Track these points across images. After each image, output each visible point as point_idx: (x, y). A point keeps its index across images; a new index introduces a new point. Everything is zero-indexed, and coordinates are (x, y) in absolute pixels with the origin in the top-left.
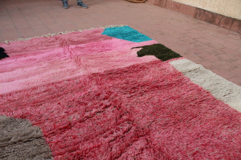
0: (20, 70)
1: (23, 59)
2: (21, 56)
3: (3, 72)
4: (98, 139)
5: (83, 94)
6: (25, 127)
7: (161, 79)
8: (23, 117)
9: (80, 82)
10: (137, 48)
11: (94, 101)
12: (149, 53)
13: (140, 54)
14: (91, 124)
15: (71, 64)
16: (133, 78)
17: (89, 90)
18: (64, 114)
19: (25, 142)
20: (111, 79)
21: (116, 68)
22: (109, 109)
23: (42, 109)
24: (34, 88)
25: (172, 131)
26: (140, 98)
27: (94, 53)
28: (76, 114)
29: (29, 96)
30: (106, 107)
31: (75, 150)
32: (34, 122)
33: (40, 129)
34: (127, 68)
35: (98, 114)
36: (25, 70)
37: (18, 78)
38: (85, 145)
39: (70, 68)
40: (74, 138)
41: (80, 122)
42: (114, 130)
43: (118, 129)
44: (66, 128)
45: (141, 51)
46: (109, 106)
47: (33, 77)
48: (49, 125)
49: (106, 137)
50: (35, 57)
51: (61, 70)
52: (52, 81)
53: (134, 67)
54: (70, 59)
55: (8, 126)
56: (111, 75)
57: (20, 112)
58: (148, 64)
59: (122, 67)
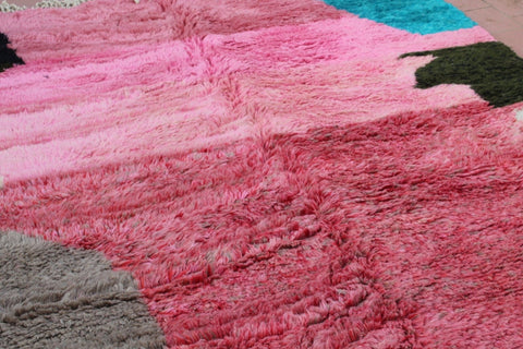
0: (63, 109)
1: (67, 72)
2: (59, 61)
3: (17, 112)
4: (281, 315)
5: (245, 193)
6: (94, 271)
7: (475, 167)
8: (87, 245)
9: (238, 157)
10: (418, 54)
11: (274, 217)
12: (454, 77)
13: (426, 79)
14: (263, 277)
15: (210, 99)
16: (391, 158)
17: (262, 185)
18: (192, 245)
19: (98, 307)
20: (327, 155)
21: (345, 121)
22: (313, 241)
23: (134, 227)
24: (110, 168)
25: (476, 316)
26: (404, 217)
27: (281, 68)
28: (226, 248)
29: (96, 188)
30: (307, 234)
31: (221, 335)
32: (116, 259)
33: (133, 278)
34: (377, 123)
35: (284, 252)
36: (77, 109)
37: (62, 134)
38: (247, 325)
39: (208, 112)
40: (220, 308)
41: (236, 268)
42: (322, 296)
43: (333, 295)
44: (198, 281)
45: (429, 67)
46: (314, 234)
47: (103, 135)
48: (155, 270)
49: (300, 311)
50: (100, 68)
51: (181, 116)
52: (158, 150)
53: (398, 120)
54: (207, 83)
55: (52, 265)
56: (329, 142)
57: (77, 231)
58: (444, 114)
59: (363, 119)
